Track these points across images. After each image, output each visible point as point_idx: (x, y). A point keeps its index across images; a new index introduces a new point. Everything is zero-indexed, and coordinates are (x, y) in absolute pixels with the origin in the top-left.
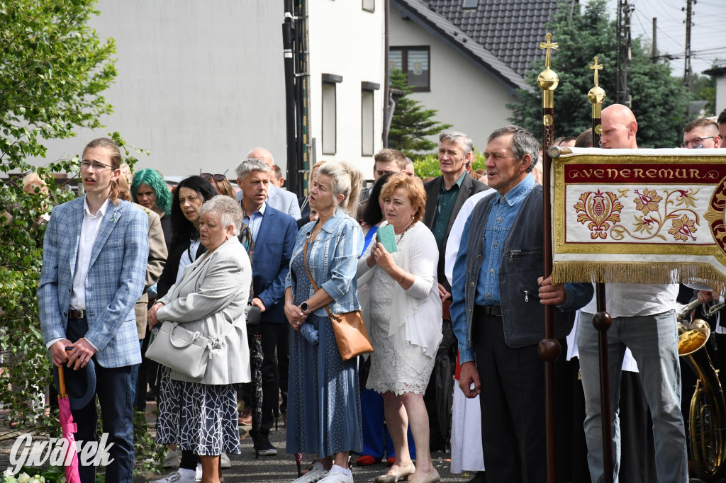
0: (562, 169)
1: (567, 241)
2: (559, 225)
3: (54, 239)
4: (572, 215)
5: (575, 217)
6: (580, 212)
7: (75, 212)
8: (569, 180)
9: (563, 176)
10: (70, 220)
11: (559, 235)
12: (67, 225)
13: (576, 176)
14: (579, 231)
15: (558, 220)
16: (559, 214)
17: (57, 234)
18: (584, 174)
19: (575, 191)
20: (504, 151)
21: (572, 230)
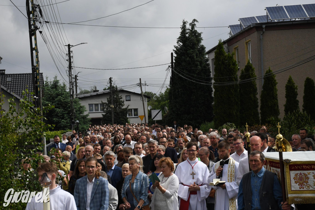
0: (288, 166)
1: (292, 190)
2: (289, 185)
3: (78, 191)
4: (293, 181)
5: (294, 182)
6: (295, 180)
7: (84, 182)
8: (291, 170)
9: (288, 168)
10: (83, 185)
11: (289, 188)
12: (82, 186)
13: (293, 168)
14: (295, 186)
15: (288, 183)
16: (289, 181)
17: (78, 189)
18: (295, 167)
19: (293, 173)
20: (258, 159)
21: (293, 186)
